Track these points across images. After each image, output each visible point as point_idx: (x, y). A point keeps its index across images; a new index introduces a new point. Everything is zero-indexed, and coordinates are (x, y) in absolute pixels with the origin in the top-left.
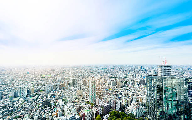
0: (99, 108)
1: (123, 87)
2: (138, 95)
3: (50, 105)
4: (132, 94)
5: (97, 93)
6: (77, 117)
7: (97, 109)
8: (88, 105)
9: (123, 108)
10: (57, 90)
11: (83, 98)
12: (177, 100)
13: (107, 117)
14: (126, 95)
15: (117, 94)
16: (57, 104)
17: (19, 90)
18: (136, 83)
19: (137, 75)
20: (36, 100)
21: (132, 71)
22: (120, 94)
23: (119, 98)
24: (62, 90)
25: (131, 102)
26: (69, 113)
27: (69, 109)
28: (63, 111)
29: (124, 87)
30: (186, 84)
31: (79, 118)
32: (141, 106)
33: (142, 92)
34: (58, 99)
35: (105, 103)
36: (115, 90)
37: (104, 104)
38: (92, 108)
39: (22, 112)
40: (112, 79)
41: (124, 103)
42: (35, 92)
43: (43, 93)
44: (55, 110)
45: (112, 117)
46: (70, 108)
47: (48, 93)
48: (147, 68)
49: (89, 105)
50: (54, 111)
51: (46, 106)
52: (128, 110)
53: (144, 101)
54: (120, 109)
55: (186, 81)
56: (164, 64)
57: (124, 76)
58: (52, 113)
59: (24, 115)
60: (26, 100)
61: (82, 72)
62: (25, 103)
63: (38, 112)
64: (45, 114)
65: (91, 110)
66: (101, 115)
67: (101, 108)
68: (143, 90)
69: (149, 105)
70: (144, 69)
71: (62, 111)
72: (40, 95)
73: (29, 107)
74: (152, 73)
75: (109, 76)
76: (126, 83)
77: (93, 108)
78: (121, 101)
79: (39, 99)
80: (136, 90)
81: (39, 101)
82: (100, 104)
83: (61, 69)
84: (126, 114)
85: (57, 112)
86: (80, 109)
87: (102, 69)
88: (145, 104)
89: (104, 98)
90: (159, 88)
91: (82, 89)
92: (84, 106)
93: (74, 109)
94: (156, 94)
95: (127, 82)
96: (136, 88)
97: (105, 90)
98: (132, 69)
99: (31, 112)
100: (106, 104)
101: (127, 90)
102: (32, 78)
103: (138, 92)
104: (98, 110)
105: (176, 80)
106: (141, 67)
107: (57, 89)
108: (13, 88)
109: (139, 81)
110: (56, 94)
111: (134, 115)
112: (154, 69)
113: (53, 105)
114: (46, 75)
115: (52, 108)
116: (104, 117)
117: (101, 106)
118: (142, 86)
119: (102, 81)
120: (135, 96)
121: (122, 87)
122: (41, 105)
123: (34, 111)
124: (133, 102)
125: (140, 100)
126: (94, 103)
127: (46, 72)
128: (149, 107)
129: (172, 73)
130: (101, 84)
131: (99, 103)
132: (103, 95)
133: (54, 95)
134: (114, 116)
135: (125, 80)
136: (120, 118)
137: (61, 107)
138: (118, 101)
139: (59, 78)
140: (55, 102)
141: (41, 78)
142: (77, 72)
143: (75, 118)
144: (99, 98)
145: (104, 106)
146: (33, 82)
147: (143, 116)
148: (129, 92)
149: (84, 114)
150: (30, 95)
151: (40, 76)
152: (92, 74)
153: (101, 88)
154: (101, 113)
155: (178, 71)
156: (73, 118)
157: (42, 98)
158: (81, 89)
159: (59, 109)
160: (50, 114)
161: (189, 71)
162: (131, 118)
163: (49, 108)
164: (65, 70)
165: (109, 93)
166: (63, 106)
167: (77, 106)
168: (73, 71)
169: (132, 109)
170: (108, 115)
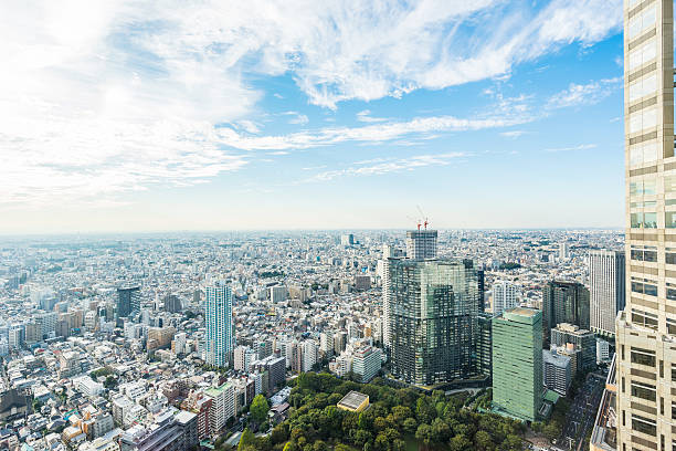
0: (252, 375)
1: (308, 302)
3: (38, 407)
7: (246, 380)
9: (322, 363)
10: (49, 343)
11: (180, 356)
13: (285, 397)
14: (322, 325)
15: (296, 324)
16: (71, 393)
18: (345, 288)
19: (344, 263)
22: (306, 323)
23: (305, 337)
25: (345, 340)
26: (142, 414)
27: (138, 400)
29: (310, 301)
31: (193, 419)
32: (374, 348)
33: (366, 309)
34: (67, 375)
35: (270, 357)
36: (289, 314)
37: (267, 359)
38: (222, 380)
40: (268, 281)
41: (324, 348)
44: (74, 419)
45: (299, 391)
46: (142, 397)
49: (212, 373)
50: (68, 422)
51: (14, 411)
52: (339, 366)
54: (316, 367)
56: (422, 228)
57: (305, 268)
61: (146, 262)
64: (23, 442)
65: (227, 385)
67: (261, 375)
70: (358, 243)
75: (256, 272)
76: (316, 289)
80: (348, 306)
84: (336, 375)
85: (88, 423)
86: (180, 392)
87: (225, 246)
89: (260, 342)
92: (196, 379)
93: (159, 395)
95: (319, 287)
97: (254, 317)
100: (272, 360)
101: (323, 309)
104: (250, 381)
106: (351, 236)
109: (352, 280)
111: (359, 376)
115: (54, 412)
116: (273, 398)
117: (259, 368)
118: (364, 294)
119: (235, 288)
121: (305, 303)
125: (368, 331)
126: (227, 364)
131: (244, 362)
134: (305, 390)
137: (97, 400)
138: (308, 343)
140: (59, 390)
142: (120, 263)
143: (177, 423)
145: (267, 367)
147: (380, 374)
148: (330, 314)
149: (209, 404)
153: (237, 313)
154: (260, 389)
156: (170, 423)
158: (162, 326)
159: (89, 410)
160: (52, 437)
161: (464, 245)
162: (353, 383)
163: (38, 415)
164: (60, 260)
165: (269, 326)
166: (105, 394)
167: (165, 384)
168: (100, 260)
169: (351, 359)
170: (287, 391)
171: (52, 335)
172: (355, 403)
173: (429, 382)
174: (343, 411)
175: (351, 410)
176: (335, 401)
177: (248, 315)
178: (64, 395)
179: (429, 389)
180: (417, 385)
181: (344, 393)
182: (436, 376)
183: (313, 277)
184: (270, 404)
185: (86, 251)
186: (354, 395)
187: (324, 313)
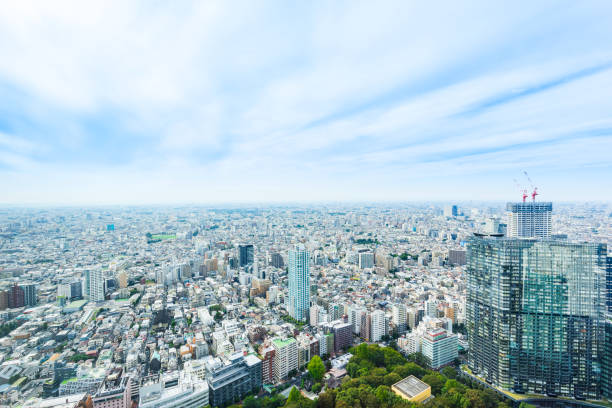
0: (317, 335)
1: (393, 271)
2: (441, 298)
3: (174, 324)
4: (422, 292)
5: (314, 289)
6: (252, 360)
7: (311, 339)
8: (284, 326)
9: (392, 336)
10: (195, 280)
11: (272, 305)
12: (566, 316)
13: (344, 363)
14: (403, 296)
15: (376, 292)
16: (194, 320)
17: (84, 279)
18: (436, 260)
19: (441, 234)
20: (134, 308)
21: (426, 221)
22: (387, 292)
23: (382, 307)
24: (208, 279)
25: (420, 316)
26: (228, 349)
27: (229, 335)
28: (210, 342)
29: (396, 270)
30: (599, 263)
31: (258, 364)
32: (450, 332)
33: (456, 286)
34: (197, 305)
35: (339, 321)
36: (371, 281)
37: (336, 322)
38: (297, 333)
39: (91, 342)
40: (362, 247)
41: (396, 321)
42: (131, 283)
43: (153, 287)
44: (189, 339)
45: (357, 361)
46: (232, 335)
47: (166, 287)
48: (475, 211)
49: (289, 325)
50: (186, 342)
51: (160, 325)
52: (408, 344)
53: (461, 317)
54: (385, 338)
55: (599, 253)
56: (529, 200)
57: (399, 238)
58: (178, 347)
59: (99, 350)
60: (105, 306)
61: (270, 225)
62: (100, 316)
63: (138, 344)
64: (158, 349)
65: (292, 340)
66: (325, 357)
67: (326, 336)
68: (459, 280)
69: (477, 330)
70: (462, 214)
71: (208, 342)
72: (144, 293)
73: (114, 327)
74: (489, 229)
75: (352, 239)
76: (405, 259)
77: (301, 334)
78: (388, 315)
79: (141, 306)
80: (435, 280)
81: (141, 312)
82: (321, 324)
83: (205, 215)
84: (403, 354)
85: (193, 346)
86: (260, 336)
87: (332, 214)
88: (462, 325)
89: (334, 305)
90: (510, 275)
91: (267, 277)
92: (275, 328)
93: (243, 336)
94: (498, 295)
95: (409, 257)
96: (436, 276)
97: (339, 280)
98: (425, 215)
99: (120, 341)
100: (339, 324)
101: (408, 280)
102: (123, 244)
103: (442, 288)
104: (315, 340)
105: (565, 250)
106: (455, 208)
107: (193, 275)
108: (69, 271)
109: (445, 253)
110: (191, 292)
111: (427, 360)
112: (495, 216)
113: (181, 324)
114: (163, 233)
115: (179, 333)
116: (333, 362)
117: (325, 329)
118: (457, 269)
119: (331, 251)
120: (432, 299)
121: (391, 272)
122: (146, 322)
123: (128, 341)
124: (423, 319)
125: (449, 311)
126: (305, 319)
127: (164, 226)
128: (476, 335)
129: (555, 226)
130: (327, 260)
131: (318, 320)
132: (331, 295)
133: (185, 294)
134: (364, 361)
135: (402, 249)
136: (384, 365)
137: (206, 329)
138: (377, 314)
139: (201, 243)
140: (188, 316)
141: (149, 243)
142: (254, 224)
143: (244, 364)
144: (320, 303)
145: (332, 330)
146: (125, 254)
147: (457, 363)
148: (414, 286)
149: (273, 354)
150: (115, 294)
151: (144, 238)
152: (300, 231)
153: (326, 274)
154: (323, 350)
155: (576, 222)
156: (240, 362)
157: (151, 301)
158: (264, 277)
159: (199, 336)
160: (173, 350)
162: (418, 366)
163: (171, 332)
164: (220, 221)
165: (351, 290)
166: (212, 326)
167: (252, 328)
168: (241, 222)
169: (420, 340)
170: (346, 358)
171: (197, 275)
172: (412, 390)
173: (518, 390)
174: (394, 397)
175: (404, 397)
176: (391, 382)
177: (334, 277)
178: (191, 320)
179: (517, 397)
180: (500, 389)
181: (404, 375)
182: (530, 384)
183: (405, 247)
184: (329, 367)
185: (236, 215)
186: (413, 380)
187: (407, 284)
